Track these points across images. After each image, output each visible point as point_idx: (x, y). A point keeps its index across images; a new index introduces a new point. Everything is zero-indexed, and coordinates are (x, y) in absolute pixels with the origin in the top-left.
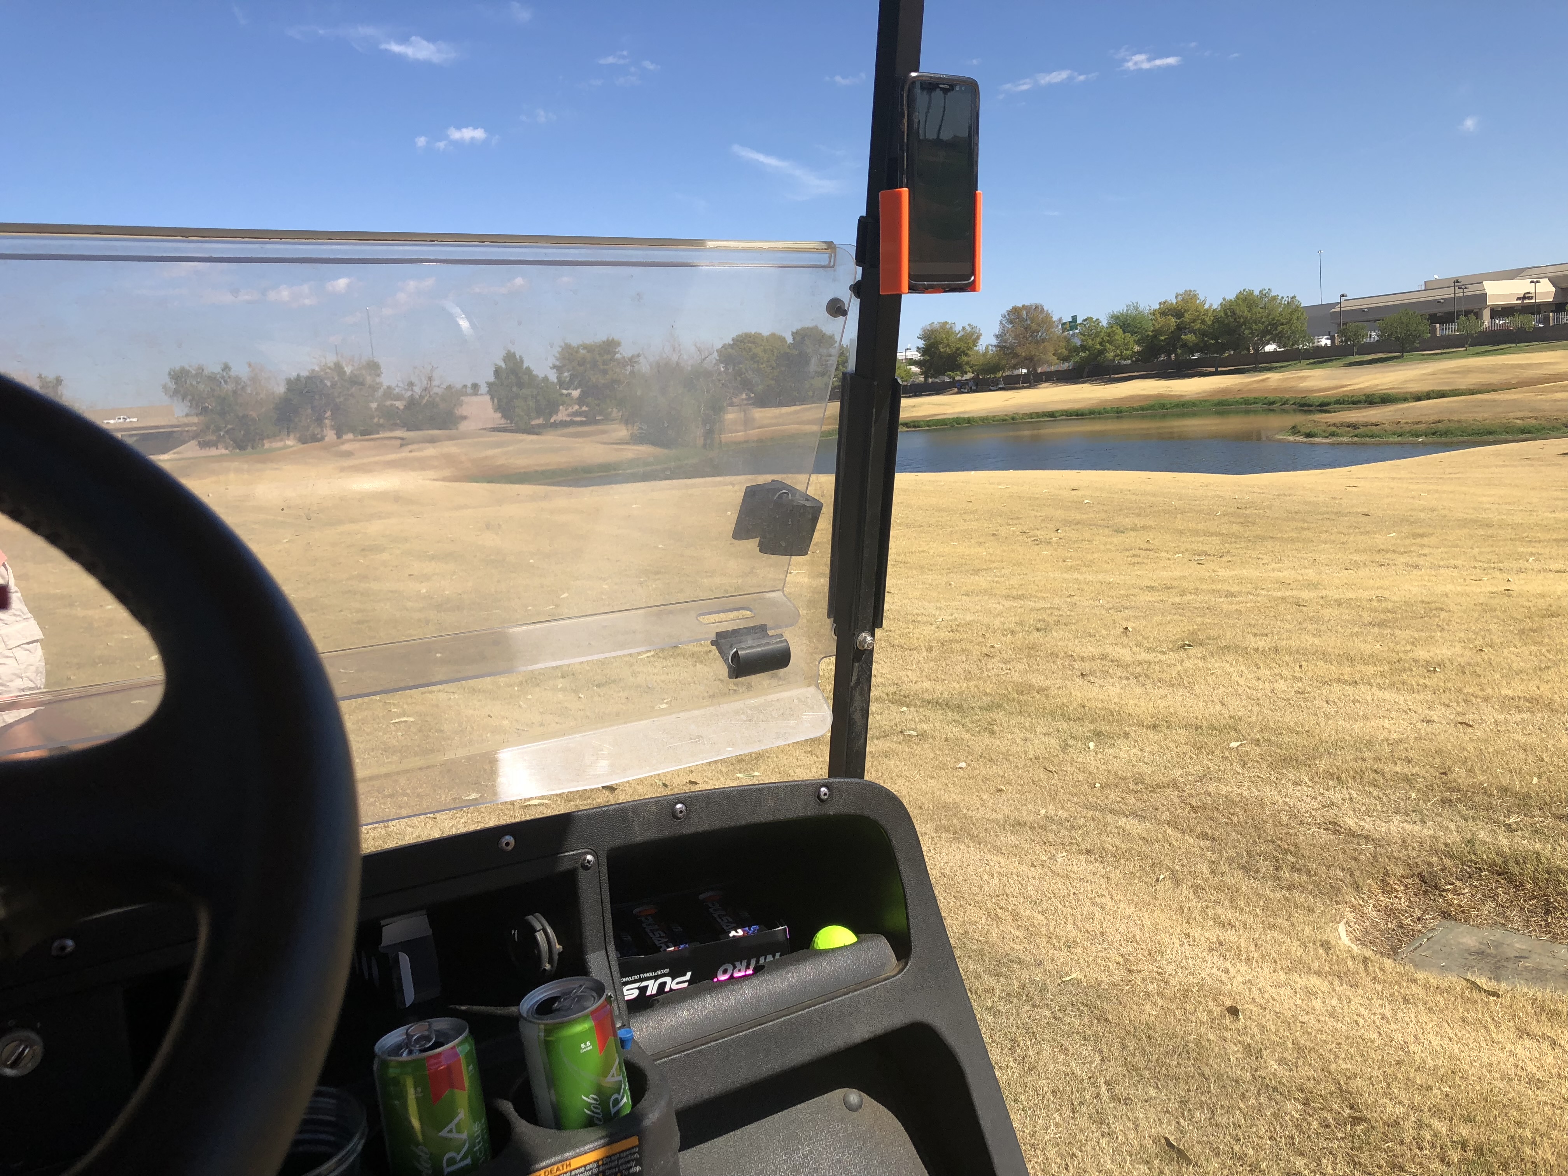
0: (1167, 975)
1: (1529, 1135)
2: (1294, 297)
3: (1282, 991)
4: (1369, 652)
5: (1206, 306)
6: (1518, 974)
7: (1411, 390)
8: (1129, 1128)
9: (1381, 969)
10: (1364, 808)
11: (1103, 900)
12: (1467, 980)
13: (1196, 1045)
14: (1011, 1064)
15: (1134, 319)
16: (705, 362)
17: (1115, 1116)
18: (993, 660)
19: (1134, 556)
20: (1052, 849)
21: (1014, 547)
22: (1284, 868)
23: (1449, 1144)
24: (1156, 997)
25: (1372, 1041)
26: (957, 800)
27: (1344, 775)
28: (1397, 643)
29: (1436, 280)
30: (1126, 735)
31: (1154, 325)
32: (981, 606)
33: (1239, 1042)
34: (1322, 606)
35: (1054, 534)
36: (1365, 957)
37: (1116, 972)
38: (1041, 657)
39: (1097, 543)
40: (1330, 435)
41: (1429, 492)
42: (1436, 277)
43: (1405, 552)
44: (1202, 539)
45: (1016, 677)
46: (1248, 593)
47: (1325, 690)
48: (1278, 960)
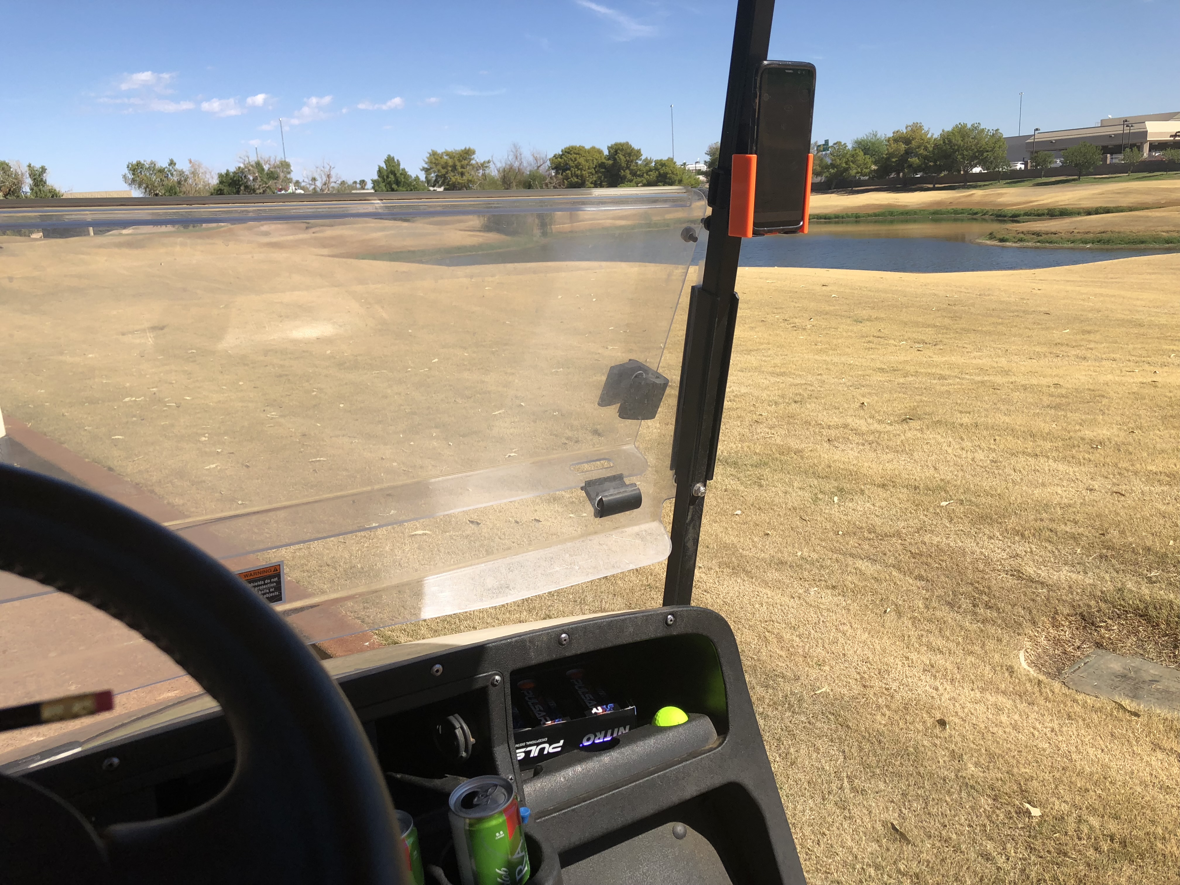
0: (892, 691)
1: (1161, 832)
2: (997, 130)
3: (977, 707)
4: (1047, 431)
5: (929, 136)
6: (1151, 694)
7: (1083, 206)
8: (864, 813)
9: (1051, 690)
10: (1041, 560)
11: (845, 628)
12: (1116, 702)
13: (914, 749)
14: (778, 759)
15: (873, 144)
16: (541, 168)
17: (854, 804)
18: (761, 426)
19: (870, 342)
20: (806, 584)
21: (778, 332)
22: (980, 606)
23: (1101, 836)
24: (885, 709)
25: (1044, 750)
26: (735, 542)
27: (1026, 532)
28: (1070, 424)
29: (1110, 119)
30: (862, 492)
31: (888, 149)
32: (753, 381)
33: (946, 748)
34: (1012, 390)
35: (808, 323)
36: (1039, 680)
37: (855, 687)
38: (797, 425)
39: (841, 330)
40: (1019, 240)
41: (1095, 295)
42: (1110, 116)
43: (1077, 346)
44: (921, 330)
45: (779, 441)
46: (956, 377)
47: (1013, 460)
48: (975, 681)
